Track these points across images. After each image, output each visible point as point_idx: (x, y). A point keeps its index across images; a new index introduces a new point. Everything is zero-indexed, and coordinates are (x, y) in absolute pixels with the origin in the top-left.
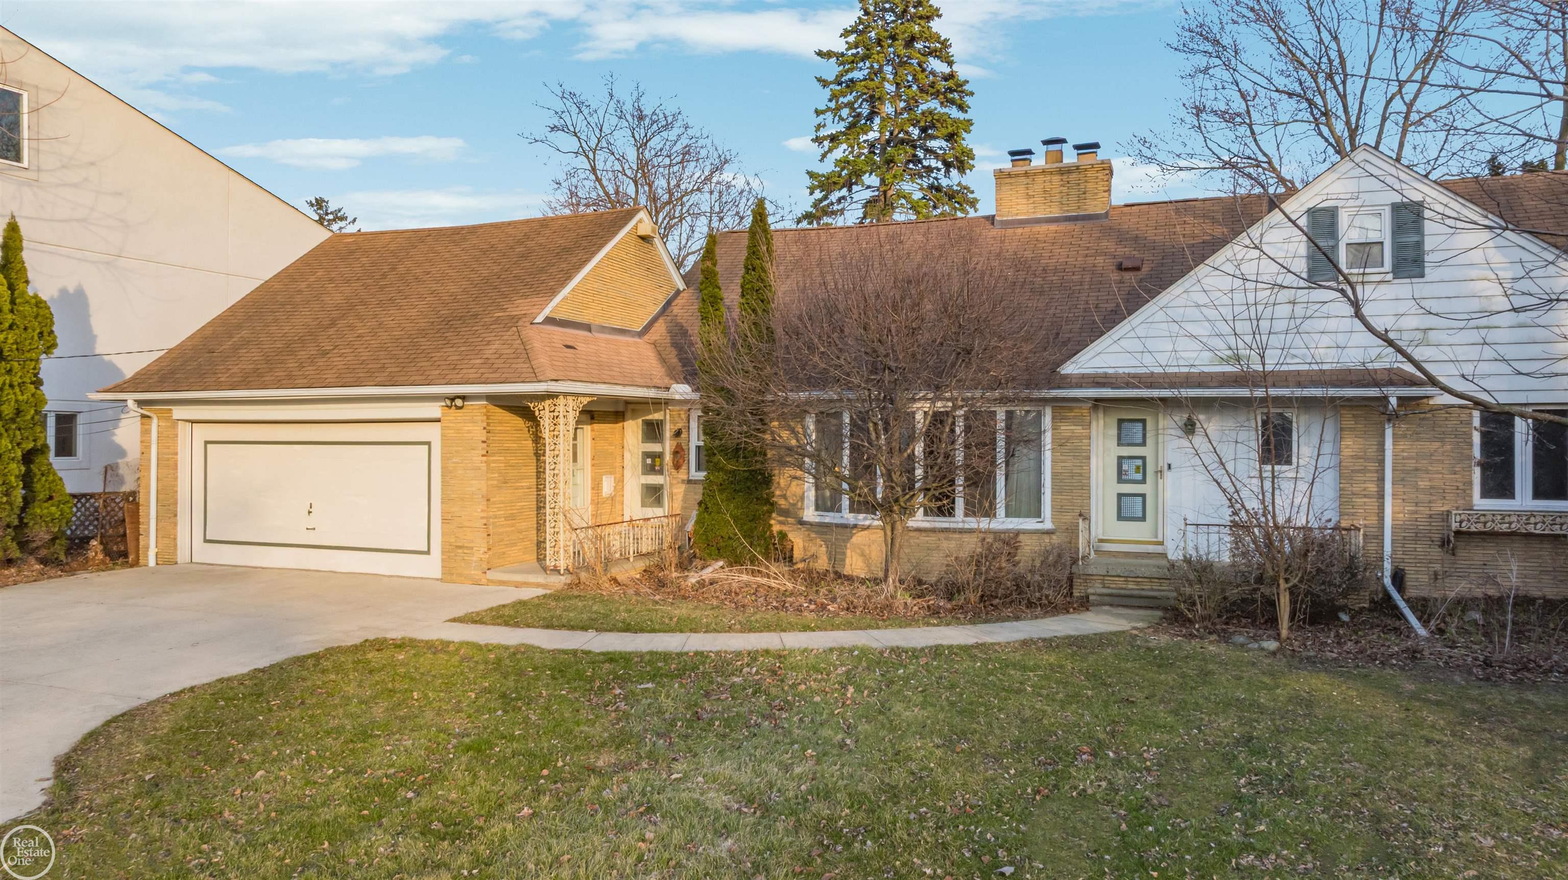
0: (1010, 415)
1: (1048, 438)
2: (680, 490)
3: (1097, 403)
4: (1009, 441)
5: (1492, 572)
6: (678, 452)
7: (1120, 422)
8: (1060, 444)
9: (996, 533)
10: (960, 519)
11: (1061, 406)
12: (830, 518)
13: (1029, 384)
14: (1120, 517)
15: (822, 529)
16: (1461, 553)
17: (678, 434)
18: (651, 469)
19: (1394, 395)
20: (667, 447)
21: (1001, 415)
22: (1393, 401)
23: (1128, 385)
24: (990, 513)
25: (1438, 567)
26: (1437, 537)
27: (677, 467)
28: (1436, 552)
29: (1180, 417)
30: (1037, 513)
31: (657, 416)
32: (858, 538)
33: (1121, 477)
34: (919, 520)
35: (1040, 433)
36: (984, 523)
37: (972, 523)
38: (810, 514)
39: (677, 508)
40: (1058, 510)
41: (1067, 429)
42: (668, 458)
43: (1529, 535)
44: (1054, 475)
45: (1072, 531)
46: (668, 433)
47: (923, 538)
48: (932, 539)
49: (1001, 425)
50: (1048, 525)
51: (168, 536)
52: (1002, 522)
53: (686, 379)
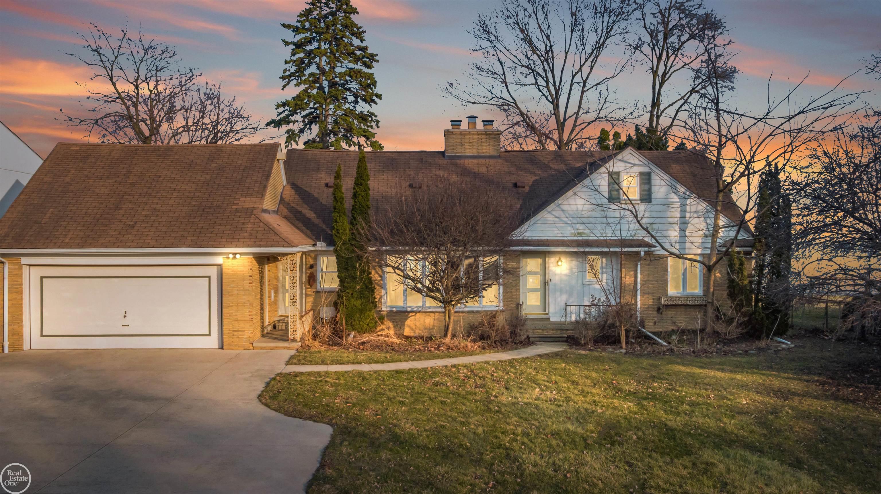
2: (311, 297)
3: (523, 252)
5: (674, 320)
6: (312, 277)
8: (507, 271)
11: (507, 254)
15: (393, 313)
16: (664, 313)
17: (311, 267)
19: (642, 251)
20: (302, 274)
22: (642, 253)
25: (656, 319)
26: (656, 307)
27: (311, 285)
28: (655, 313)
29: (554, 259)
38: (385, 306)
39: (311, 306)
40: (506, 301)
41: (510, 264)
43: (688, 305)
44: (504, 285)
50: (501, 308)
53: (318, 239)
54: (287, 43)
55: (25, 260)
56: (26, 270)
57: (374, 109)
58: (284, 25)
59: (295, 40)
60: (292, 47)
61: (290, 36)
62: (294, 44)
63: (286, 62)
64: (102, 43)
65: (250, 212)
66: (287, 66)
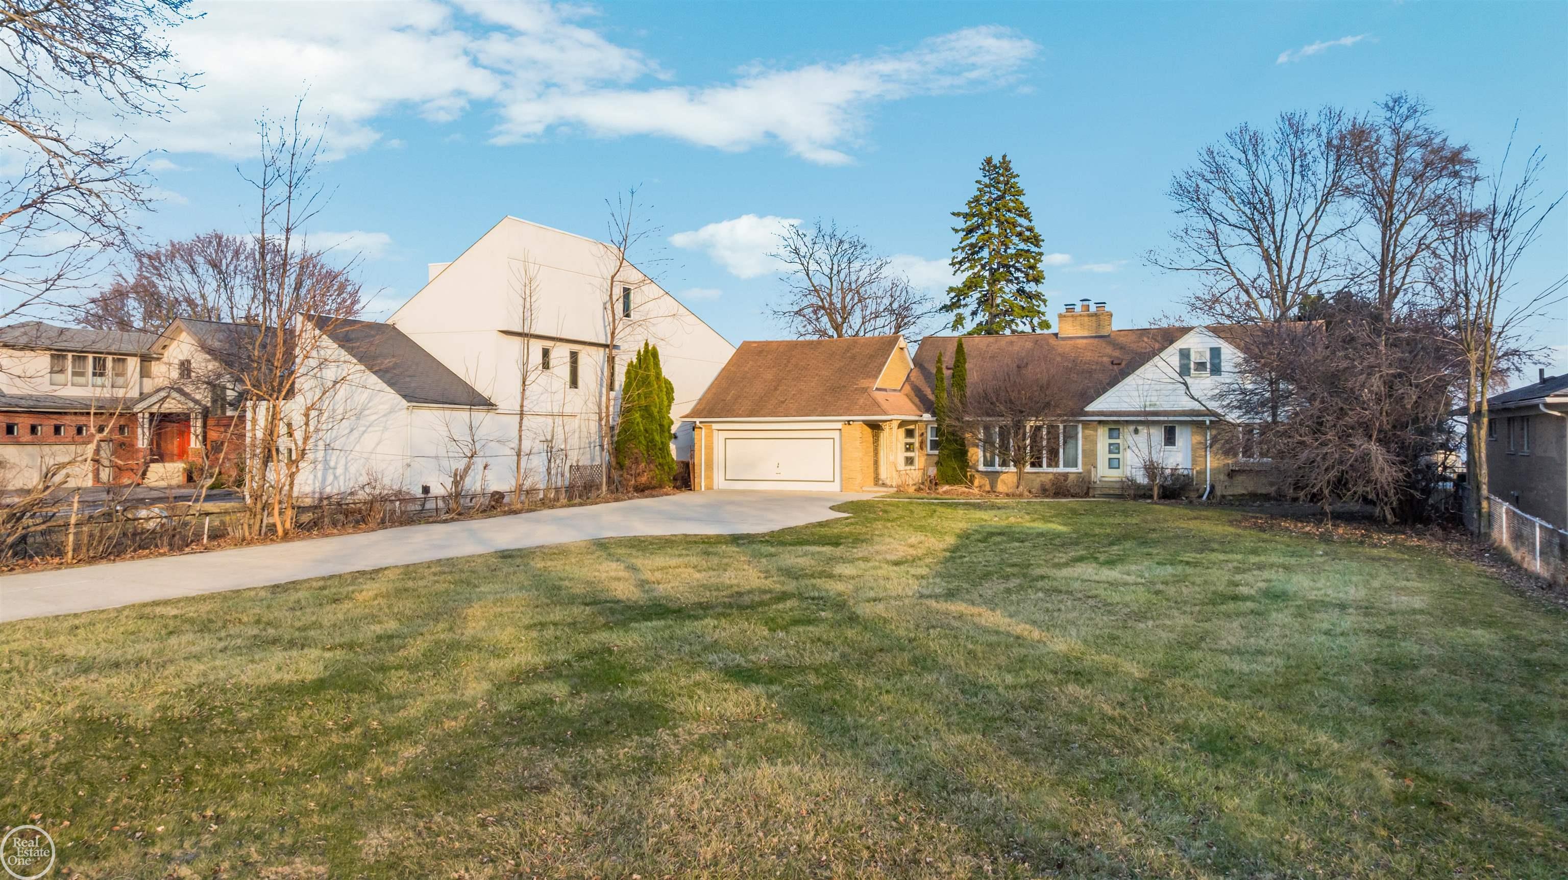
0: (1065, 427)
1: (1080, 435)
2: (923, 459)
3: (1100, 422)
4: (1064, 437)
5: (1246, 485)
6: (922, 444)
7: (1110, 430)
8: (1085, 438)
9: (1059, 474)
10: (1045, 468)
11: (1086, 424)
12: (990, 469)
13: (1073, 415)
14: (1110, 467)
15: (986, 473)
16: (1235, 478)
17: (922, 434)
18: (908, 450)
19: (1207, 419)
20: (916, 441)
21: (1061, 427)
22: (1208, 422)
23: (1111, 416)
24: (1057, 465)
25: (1227, 484)
26: (1228, 472)
27: (921, 448)
28: (1226, 479)
29: (1132, 428)
30: (1076, 466)
31: (912, 427)
32: (1003, 477)
33: (1110, 452)
34: (1028, 469)
35: (1077, 434)
36: (1055, 470)
37: (1051, 470)
38: (981, 468)
39: (922, 465)
40: (1084, 464)
41: (1088, 432)
42: (917, 445)
43: (1255, 470)
44: (1083, 451)
45: (1089, 472)
46: (917, 434)
47: (1030, 476)
48: (1033, 476)
49: (1061, 431)
50: (1080, 470)
51: (709, 478)
52: (1061, 469)
53: (927, 411)
54: (956, 231)
55: (715, 426)
56: (715, 433)
57: (1041, 288)
58: (953, 214)
59: (964, 227)
60: (962, 234)
61: (960, 223)
62: (963, 230)
63: (954, 250)
64: (800, 244)
65: (865, 390)
66: (955, 254)
